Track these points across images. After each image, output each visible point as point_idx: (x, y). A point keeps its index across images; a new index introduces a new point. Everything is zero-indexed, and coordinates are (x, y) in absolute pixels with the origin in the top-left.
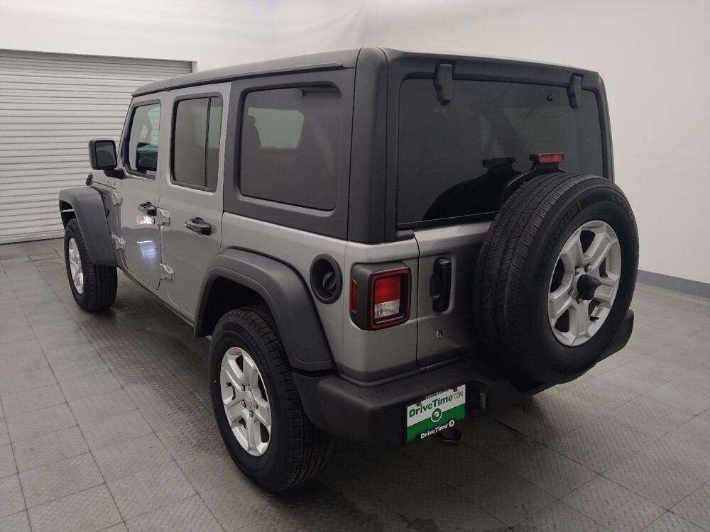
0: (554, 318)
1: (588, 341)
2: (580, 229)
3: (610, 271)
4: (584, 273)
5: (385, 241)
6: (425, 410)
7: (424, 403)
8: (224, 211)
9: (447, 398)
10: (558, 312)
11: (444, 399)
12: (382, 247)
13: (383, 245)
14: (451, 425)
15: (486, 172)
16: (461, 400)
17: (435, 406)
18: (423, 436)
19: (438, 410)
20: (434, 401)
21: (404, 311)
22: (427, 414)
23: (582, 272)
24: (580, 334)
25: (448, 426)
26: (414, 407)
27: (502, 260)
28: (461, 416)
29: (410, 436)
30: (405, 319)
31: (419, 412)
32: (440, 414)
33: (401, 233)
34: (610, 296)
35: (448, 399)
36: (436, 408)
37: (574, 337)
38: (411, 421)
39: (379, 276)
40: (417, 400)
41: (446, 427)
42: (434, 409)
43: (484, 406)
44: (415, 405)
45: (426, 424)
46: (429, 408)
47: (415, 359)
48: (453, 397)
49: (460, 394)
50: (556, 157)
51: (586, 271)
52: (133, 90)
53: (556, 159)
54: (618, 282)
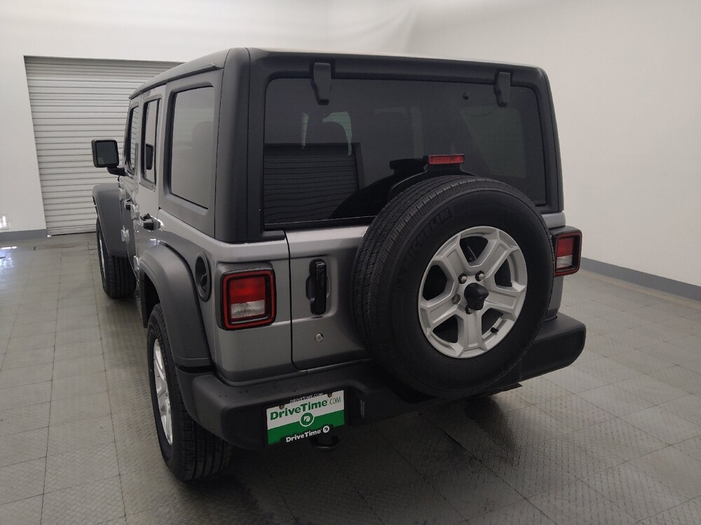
0: (429, 326)
1: (484, 354)
2: (459, 236)
3: (516, 280)
4: (475, 281)
5: (249, 242)
6: (291, 414)
7: (289, 406)
8: (160, 208)
9: (319, 403)
10: (435, 322)
11: (316, 404)
12: (247, 247)
13: (246, 245)
14: (325, 431)
15: (393, 173)
16: (340, 406)
17: (304, 410)
18: (289, 440)
19: (310, 415)
20: (304, 406)
21: (270, 313)
22: (296, 418)
23: (471, 280)
24: (470, 346)
25: (322, 431)
26: (277, 409)
27: (368, 265)
28: (341, 422)
29: (272, 440)
30: (270, 320)
31: (283, 415)
32: (311, 419)
33: (267, 234)
34: (512, 308)
35: (323, 404)
36: (305, 412)
37: (462, 349)
38: (271, 424)
39: (231, 276)
40: (281, 403)
41: (319, 432)
42: (302, 413)
43: (363, 413)
44: (278, 407)
45: (293, 428)
46: (297, 412)
47: (290, 361)
48: (328, 402)
49: (337, 400)
50: (459, 158)
51: (478, 279)
52: (132, 92)
53: (458, 161)
54: (525, 293)
